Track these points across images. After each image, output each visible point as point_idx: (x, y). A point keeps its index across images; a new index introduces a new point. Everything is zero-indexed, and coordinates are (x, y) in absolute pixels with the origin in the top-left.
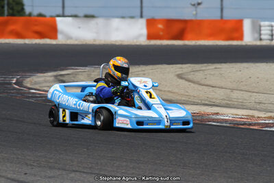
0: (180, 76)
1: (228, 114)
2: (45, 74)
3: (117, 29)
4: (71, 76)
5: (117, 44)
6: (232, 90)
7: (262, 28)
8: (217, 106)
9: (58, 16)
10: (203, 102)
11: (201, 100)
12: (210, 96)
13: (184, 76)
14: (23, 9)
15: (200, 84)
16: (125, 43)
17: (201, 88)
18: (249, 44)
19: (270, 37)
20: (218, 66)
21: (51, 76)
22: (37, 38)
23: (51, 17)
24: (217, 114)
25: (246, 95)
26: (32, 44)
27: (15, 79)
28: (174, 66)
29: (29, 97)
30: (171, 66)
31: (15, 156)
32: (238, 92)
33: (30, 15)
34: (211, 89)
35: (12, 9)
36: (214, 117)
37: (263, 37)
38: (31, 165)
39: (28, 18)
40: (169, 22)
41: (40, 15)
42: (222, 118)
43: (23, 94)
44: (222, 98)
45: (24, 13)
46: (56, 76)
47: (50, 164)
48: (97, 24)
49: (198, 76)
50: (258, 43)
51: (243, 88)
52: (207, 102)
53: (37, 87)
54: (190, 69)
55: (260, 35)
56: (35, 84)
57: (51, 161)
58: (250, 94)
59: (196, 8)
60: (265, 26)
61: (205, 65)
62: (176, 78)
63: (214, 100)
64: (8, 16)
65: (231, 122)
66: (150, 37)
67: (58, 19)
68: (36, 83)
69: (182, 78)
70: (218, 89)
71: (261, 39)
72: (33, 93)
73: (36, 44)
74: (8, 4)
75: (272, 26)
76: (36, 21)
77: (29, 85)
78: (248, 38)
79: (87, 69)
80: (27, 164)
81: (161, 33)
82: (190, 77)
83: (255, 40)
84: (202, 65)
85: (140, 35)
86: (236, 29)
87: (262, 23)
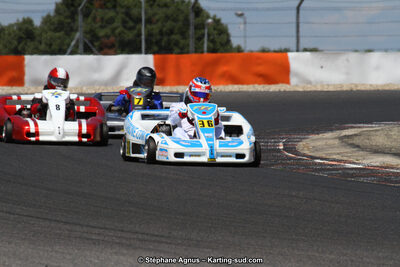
14: (228, 41)
22: (254, 83)
45: (231, 47)
48: (348, 60)
74: (209, 35)
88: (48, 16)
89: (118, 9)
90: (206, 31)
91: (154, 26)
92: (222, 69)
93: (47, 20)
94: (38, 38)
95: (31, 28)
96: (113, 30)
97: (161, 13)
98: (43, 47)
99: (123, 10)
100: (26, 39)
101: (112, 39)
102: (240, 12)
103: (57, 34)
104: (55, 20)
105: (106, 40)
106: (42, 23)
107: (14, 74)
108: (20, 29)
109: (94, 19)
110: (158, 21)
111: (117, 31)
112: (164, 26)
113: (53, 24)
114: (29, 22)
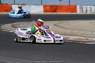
0: (55, 25)
1: (72, 38)
2: (8, 24)
3: (33, 9)
4: (17, 25)
5: (33, 14)
6: (73, 30)
7: (83, 8)
8: (68, 35)
9: (13, 4)
10: (63, 34)
11: (62, 33)
12: (65, 32)
13: (56, 25)
15: (62, 28)
16: (36, 14)
17: (62, 29)
18: (79, 14)
19: (86, 11)
20: (68, 21)
21: (10, 25)
22: (5, 12)
23: (10, 5)
24: (68, 38)
25: (78, 31)
26: (4, 14)
28: (53, 21)
29: (2, 32)
30: (52, 21)
32: (75, 30)
33: (3, 4)
34: (66, 29)
36: (67, 39)
37: (83, 11)
38: (3, 56)
39: (2, 5)
40: (51, 6)
41: (7, 4)
42: (70, 39)
43: (0, 31)
44: (69, 32)
46: (12, 25)
47: (10, 56)
48: (26, 7)
49: (61, 25)
50: (82, 13)
51: (77, 29)
52: (64, 34)
53: (5, 29)
54: (58, 22)
55: (83, 10)
57: (10, 54)
58: (79, 31)
59: (61, 1)
60: (84, 8)
61: (64, 21)
62: (53, 25)
63: (67, 33)
65: (72, 41)
66: (45, 11)
67: (13, 5)
68: (5, 27)
69: (56, 26)
70: (68, 29)
71: (83, 12)
72: (4, 31)
73: (5, 14)
75: (87, 8)
77: (2, 28)
78: (79, 12)
79: (23, 22)
81: (49, 10)
82: (59, 25)
83: (81, 12)
84: (63, 21)
85: (41, 11)
86: (74, 9)
87: (83, 7)
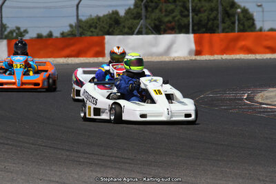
14: (253, 24)
22: (268, 53)
27: (246, 95)
31: (247, 172)
33: (261, 30)
35: (243, 25)
38: (264, 181)
39: (259, 33)
43: (254, 109)
45: (255, 28)
56: (267, 99)
64: (238, 32)
72: (267, 108)
76: (267, 35)
80: (259, 179)
88: (129, 9)
89: (177, 3)
90: (236, 17)
91: (202, 15)
92: (242, 43)
93: (129, 12)
94: (123, 24)
95: (117, 17)
96: (174, 17)
97: (207, 5)
98: (126, 30)
99: (181, 4)
100: (115, 24)
101: (173, 24)
102: (259, 4)
103: (136, 21)
104: (135, 11)
105: (169, 25)
106: (125, 14)
107: (98, 49)
108: (111, 18)
109: (161, 10)
110: (205, 11)
111: (177, 18)
112: (210, 15)
113: (133, 14)
114: (116, 13)
